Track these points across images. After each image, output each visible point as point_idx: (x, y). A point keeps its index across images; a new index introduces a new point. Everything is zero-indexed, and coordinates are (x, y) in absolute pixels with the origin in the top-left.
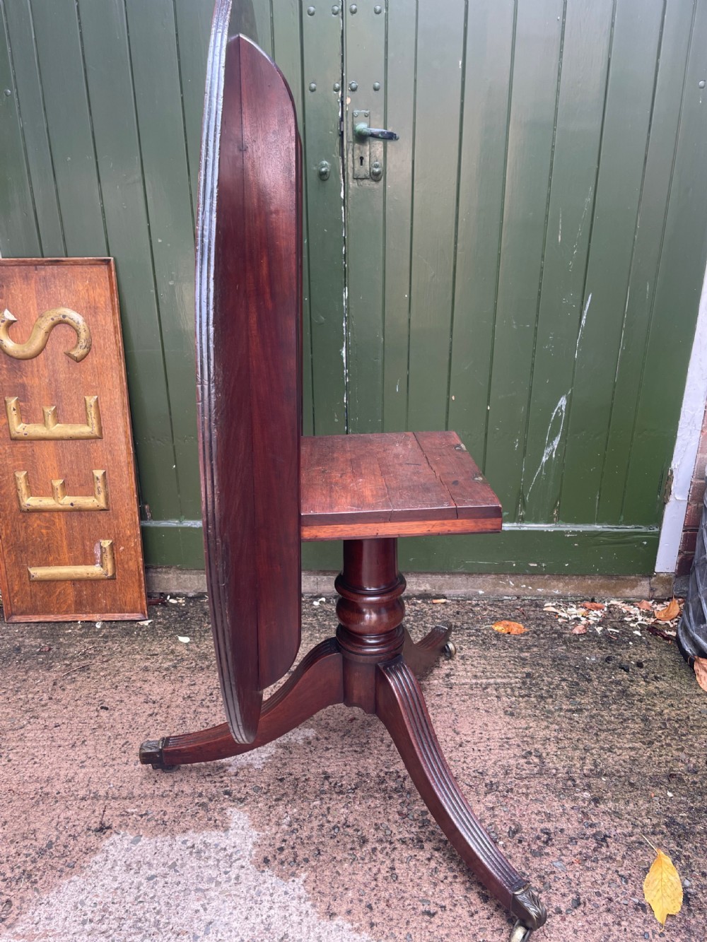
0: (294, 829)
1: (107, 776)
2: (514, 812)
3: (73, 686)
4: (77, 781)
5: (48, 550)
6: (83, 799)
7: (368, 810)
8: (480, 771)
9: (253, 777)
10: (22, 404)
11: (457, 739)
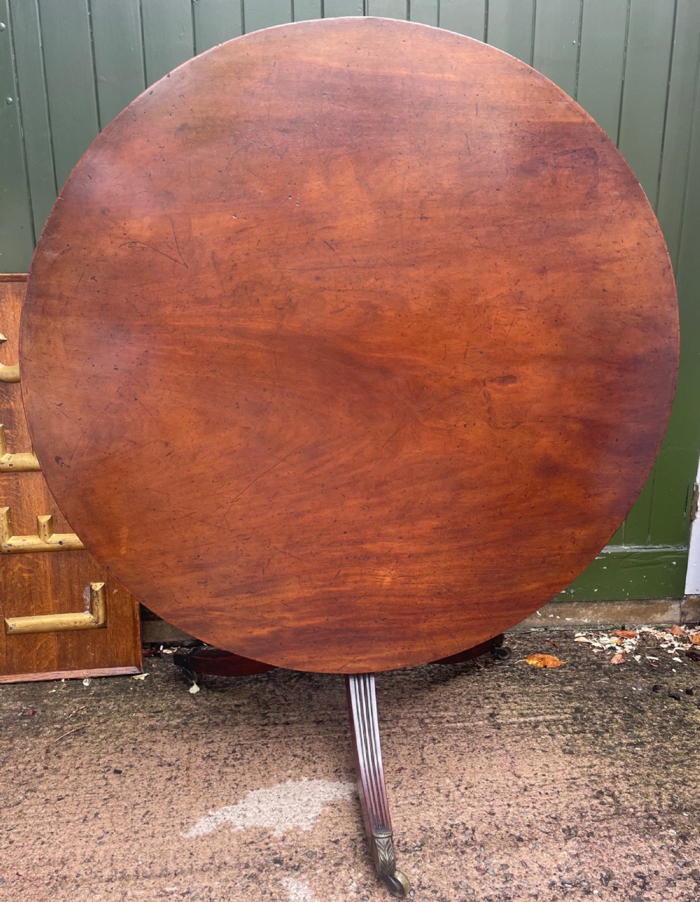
0: (363, 896)
1: (133, 852)
2: (600, 857)
3: (70, 752)
4: (97, 860)
5: (30, 597)
6: (109, 880)
7: (441, 868)
8: (554, 816)
9: (303, 840)
10: (7, 431)
11: (520, 783)
